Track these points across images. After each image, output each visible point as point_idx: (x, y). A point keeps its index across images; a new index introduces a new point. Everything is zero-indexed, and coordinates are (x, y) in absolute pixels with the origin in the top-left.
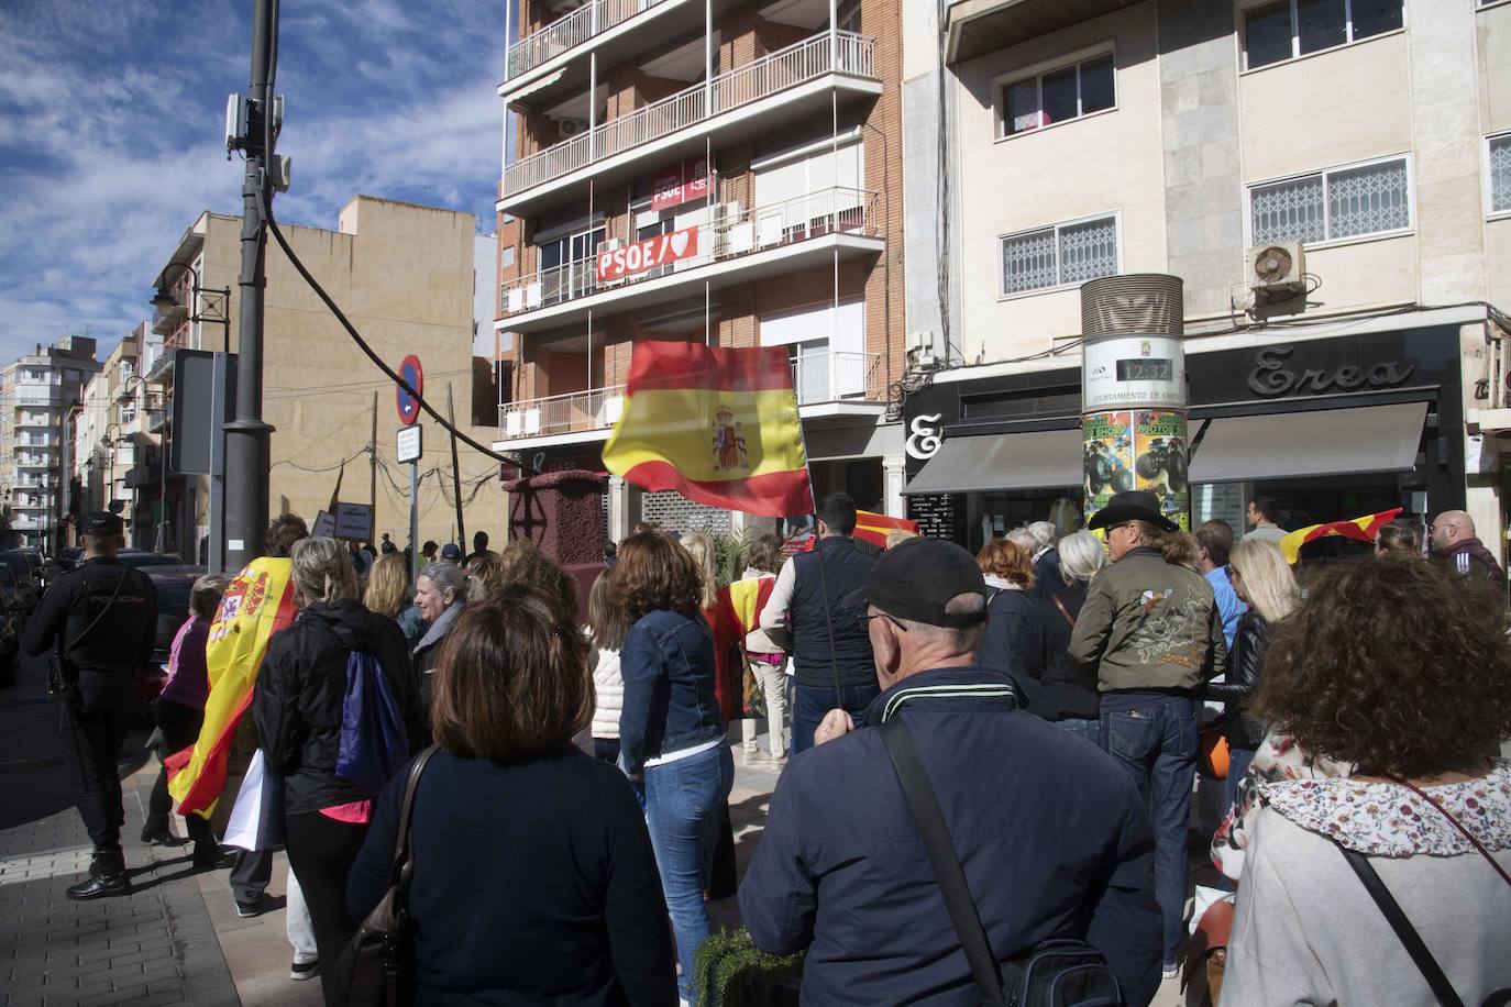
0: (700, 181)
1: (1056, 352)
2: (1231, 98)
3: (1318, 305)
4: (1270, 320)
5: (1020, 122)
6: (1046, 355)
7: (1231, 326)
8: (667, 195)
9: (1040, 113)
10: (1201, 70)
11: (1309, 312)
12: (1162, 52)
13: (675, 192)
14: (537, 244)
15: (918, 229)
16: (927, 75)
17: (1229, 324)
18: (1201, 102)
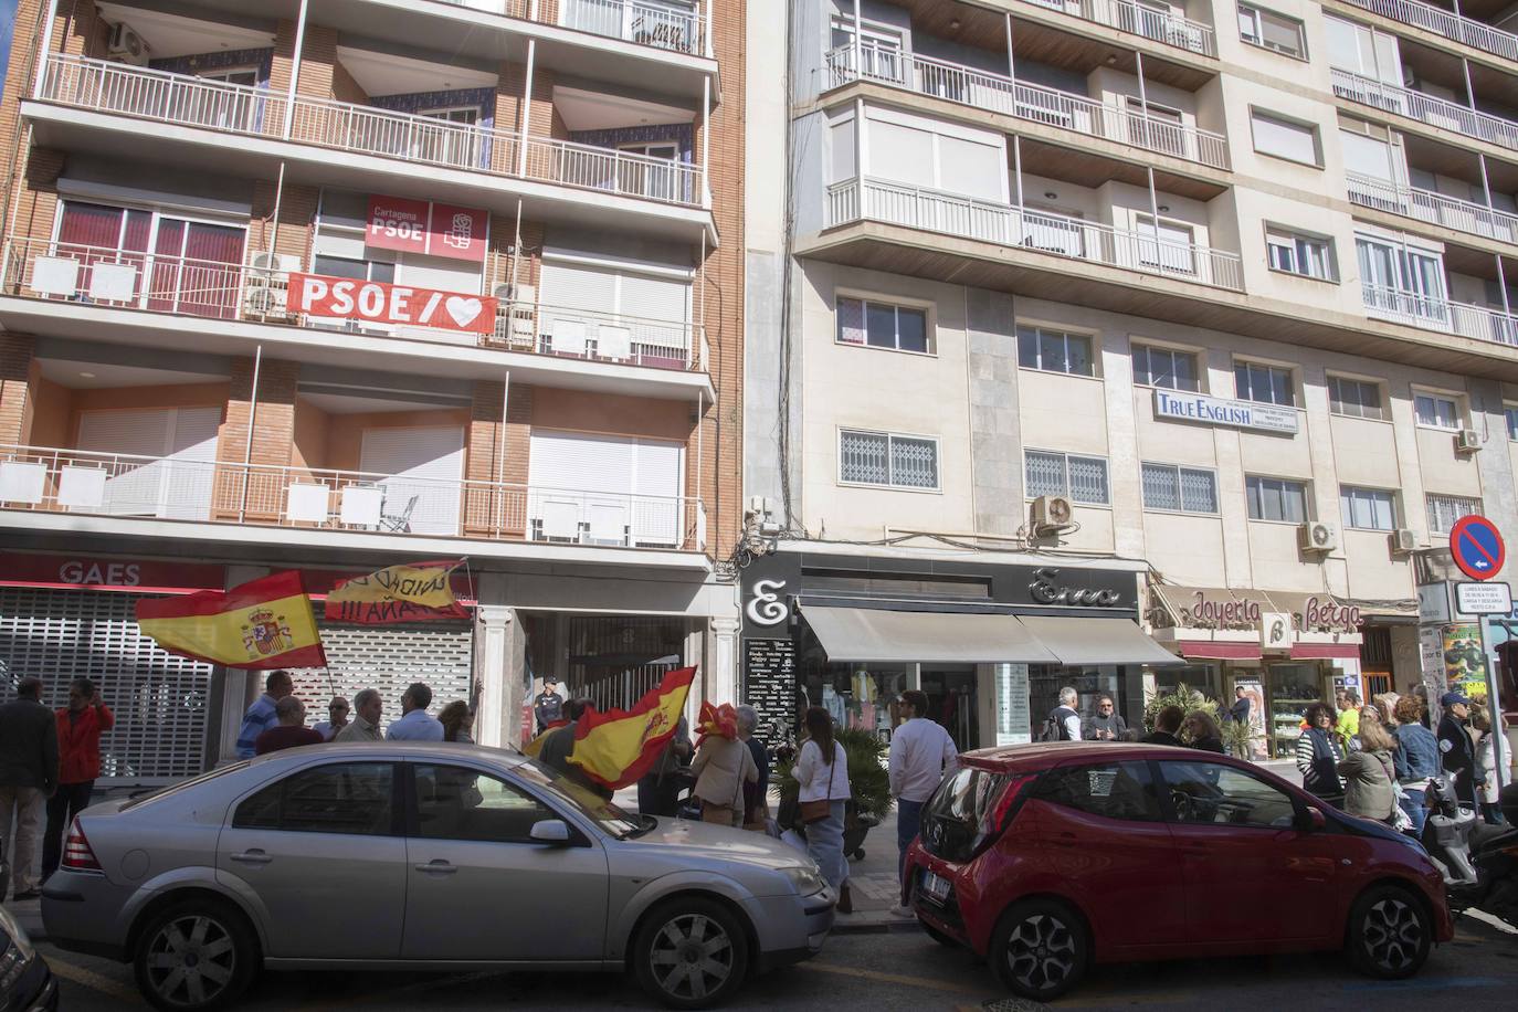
0: (459, 238)
1: (891, 542)
2: (1014, 382)
3: (1065, 543)
4: (1041, 548)
5: (848, 332)
6: (883, 543)
7: (1016, 547)
8: (392, 232)
9: (865, 332)
10: (994, 354)
11: (1061, 547)
12: (971, 328)
13: (415, 235)
14: (60, 194)
15: (758, 396)
16: (773, 254)
17: (1014, 546)
18: (995, 377)
